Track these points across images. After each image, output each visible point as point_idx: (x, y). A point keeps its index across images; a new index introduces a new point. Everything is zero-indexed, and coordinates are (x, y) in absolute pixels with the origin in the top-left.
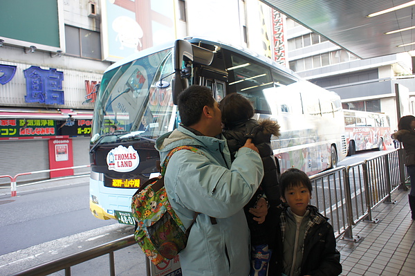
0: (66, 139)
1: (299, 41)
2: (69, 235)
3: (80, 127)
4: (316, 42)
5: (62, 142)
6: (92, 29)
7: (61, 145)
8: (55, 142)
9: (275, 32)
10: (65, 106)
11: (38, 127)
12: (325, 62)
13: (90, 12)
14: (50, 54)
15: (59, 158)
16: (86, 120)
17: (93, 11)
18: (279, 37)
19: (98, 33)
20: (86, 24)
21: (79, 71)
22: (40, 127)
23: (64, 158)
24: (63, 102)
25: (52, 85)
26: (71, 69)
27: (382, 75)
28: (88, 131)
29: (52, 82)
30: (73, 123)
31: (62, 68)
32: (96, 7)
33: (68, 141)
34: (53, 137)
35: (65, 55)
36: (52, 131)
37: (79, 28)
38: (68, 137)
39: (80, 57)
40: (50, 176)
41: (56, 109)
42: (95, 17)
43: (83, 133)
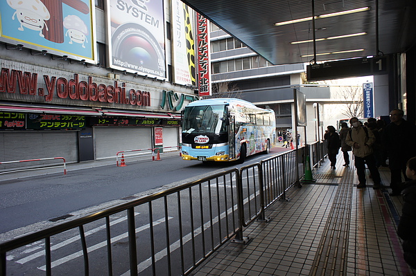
1: (223, 44)
4: (238, 46)
9: (199, 33)
12: (246, 66)
18: (202, 38)
27: (293, 82)
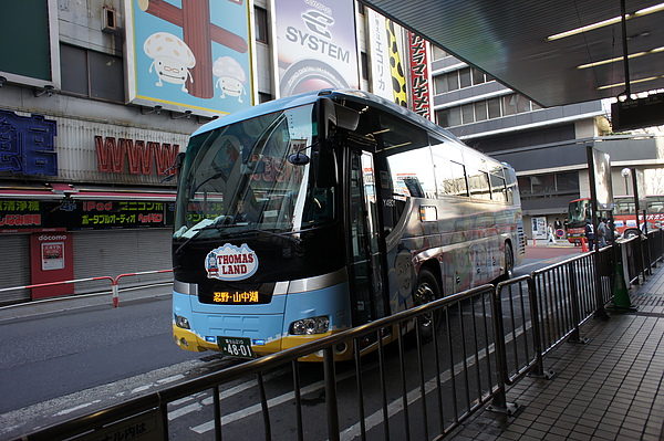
0: (62, 234)
1: (452, 79)
2: (27, 406)
3: (86, 213)
4: (479, 80)
5: (54, 238)
6: (108, 51)
7: (52, 243)
8: (41, 238)
9: (413, 64)
10: (59, 178)
11: (11, 212)
12: (494, 112)
13: (105, 24)
14: (34, 91)
15: (48, 265)
16: (97, 201)
17: (111, 22)
18: (419, 72)
19: (120, 58)
20: (97, 42)
21: (86, 120)
22: (15, 212)
23: (58, 264)
24: (55, 171)
25: (37, 143)
26: (71, 118)
27: (581, 135)
28: (101, 219)
29: (35, 137)
30: (75, 207)
31: (55, 116)
32: (117, 15)
33: (65, 237)
34: (38, 230)
35: (60, 93)
36: (36, 220)
37: (86, 50)
38: (64, 229)
39: (88, 98)
40: (30, 296)
41: (43, 184)
42: (114, 32)
43: (91, 223)
